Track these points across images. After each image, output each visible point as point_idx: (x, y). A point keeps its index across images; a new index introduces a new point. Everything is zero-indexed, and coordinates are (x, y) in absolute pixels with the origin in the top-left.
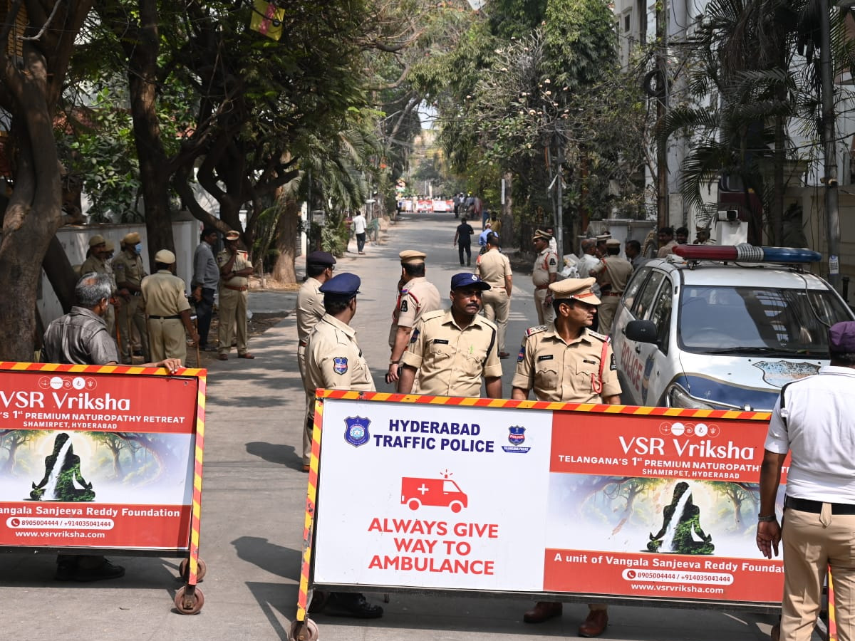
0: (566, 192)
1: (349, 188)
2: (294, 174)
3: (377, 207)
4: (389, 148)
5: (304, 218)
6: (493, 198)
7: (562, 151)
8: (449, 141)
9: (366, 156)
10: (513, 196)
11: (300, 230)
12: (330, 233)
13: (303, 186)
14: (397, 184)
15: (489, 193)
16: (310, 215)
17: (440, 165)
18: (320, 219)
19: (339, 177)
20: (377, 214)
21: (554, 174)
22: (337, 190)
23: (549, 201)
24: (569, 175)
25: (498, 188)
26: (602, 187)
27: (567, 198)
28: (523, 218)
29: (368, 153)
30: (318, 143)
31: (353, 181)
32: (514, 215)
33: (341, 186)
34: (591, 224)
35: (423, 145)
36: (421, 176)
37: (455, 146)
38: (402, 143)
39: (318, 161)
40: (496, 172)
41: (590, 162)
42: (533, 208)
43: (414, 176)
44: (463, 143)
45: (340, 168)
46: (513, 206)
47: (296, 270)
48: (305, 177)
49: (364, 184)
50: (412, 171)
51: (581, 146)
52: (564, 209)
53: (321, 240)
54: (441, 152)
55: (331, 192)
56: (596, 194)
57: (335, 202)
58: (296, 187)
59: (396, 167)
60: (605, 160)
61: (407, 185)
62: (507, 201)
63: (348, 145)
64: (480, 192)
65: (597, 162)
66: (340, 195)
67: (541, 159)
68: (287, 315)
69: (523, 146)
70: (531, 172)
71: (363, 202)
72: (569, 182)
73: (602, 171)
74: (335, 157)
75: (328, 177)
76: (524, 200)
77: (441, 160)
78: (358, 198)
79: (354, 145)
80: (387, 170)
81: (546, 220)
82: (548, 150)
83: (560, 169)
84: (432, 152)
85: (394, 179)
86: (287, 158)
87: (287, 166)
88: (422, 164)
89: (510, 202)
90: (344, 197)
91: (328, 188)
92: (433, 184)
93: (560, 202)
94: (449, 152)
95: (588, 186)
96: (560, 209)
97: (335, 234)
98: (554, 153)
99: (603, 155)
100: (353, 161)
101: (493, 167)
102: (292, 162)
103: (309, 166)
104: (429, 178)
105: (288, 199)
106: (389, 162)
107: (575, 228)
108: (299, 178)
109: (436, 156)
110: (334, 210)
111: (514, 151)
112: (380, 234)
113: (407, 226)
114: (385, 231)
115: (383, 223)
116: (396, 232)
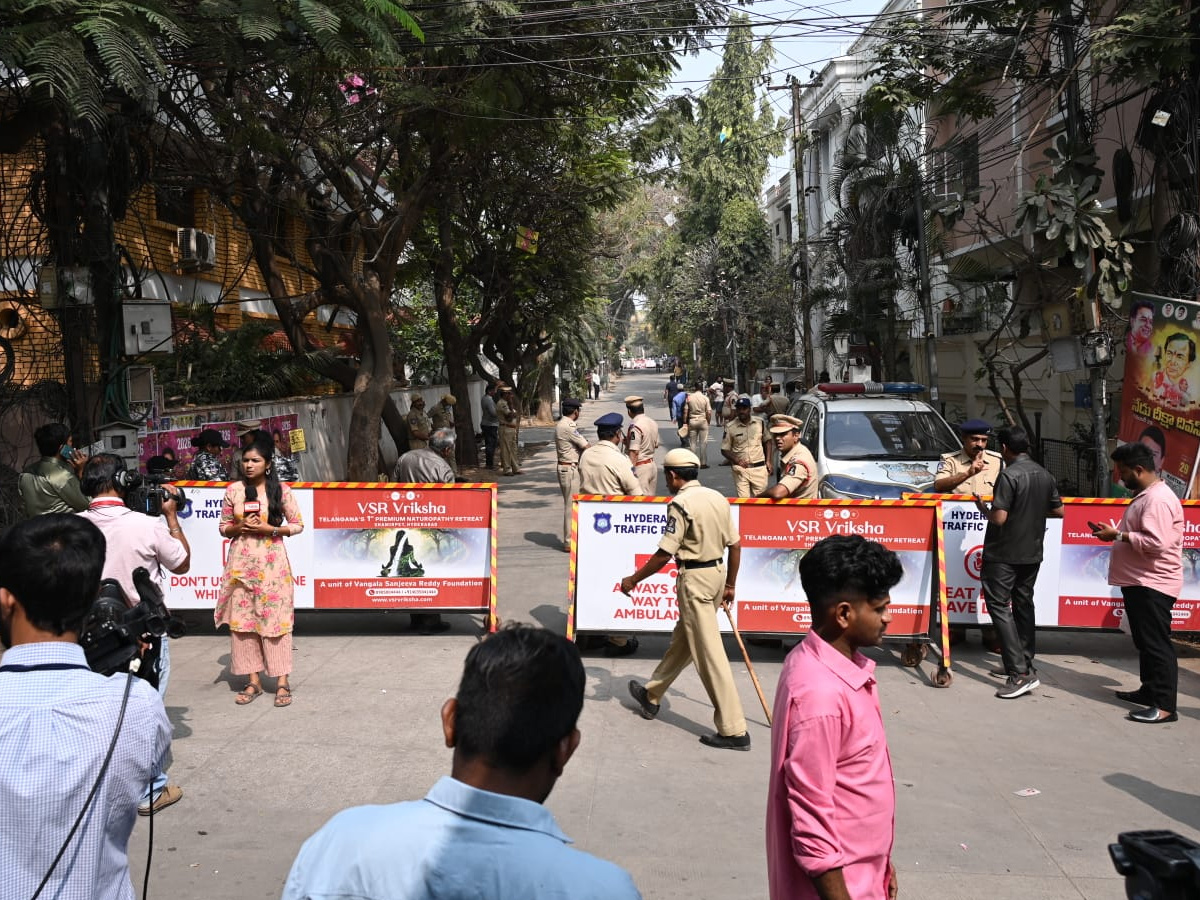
0: (739, 351)
1: (588, 354)
2: (549, 346)
3: (607, 366)
4: (613, 325)
5: (557, 375)
7: (735, 322)
8: (655, 318)
9: (598, 331)
10: (702, 354)
11: (554, 384)
12: (575, 386)
13: (556, 353)
14: (620, 350)
15: (685, 353)
16: (561, 374)
17: (649, 335)
18: (568, 376)
19: (581, 347)
20: (607, 371)
21: (730, 337)
22: (579, 355)
23: (727, 356)
24: (741, 338)
25: (691, 349)
26: (765, 345)
27: (740, 354)
28: (709, 369)
29: (600, 329)
30: (565, 323)
31: (590, 349)
32: (703, 368)
33: (582, 354)
34: (758, 372)
35: (637, 321)
36: (636, 343)
37: (660, 321)
38: (623, 321)
39: (566, 336)
40: (689, 338)
41: (755, 328)
42: (716, 362)
43: (631, 344)
44: (666, 319)
45: (580, 340)
46: (702, 361)
47: (553, 412)
48: (557, 347)
49: (597, 350)
50: (630, 340)
51: (749, 317)
52: (738, 362)
53: (569, 390)
54: (650, 326)
55: (575, 357)
56: (761, 351)
57: (577, 364)
58: (551, 355)
59: (619, 337)
60: (766, 327)
61: (627, 350)
62: (697, 359)
63: (585, 323)
64: (679, 352)
65: (760, 328)
66: (581, 358)
67: (721, 328)
68: (548, 443)
69: (708, 319)
70: (714, 337)
71: (598, 363)
72: (741, 343)
73: (764, 334)
74: (577, 333)
75: (573, 347)
76: (709, 356)
77: (650, 332)
78: (594, 361)
79: (589, 324)
80: (613, 340)
81: (726, 370)
82: (725, 321)
83: (734, 334)
84: (643, 326)
85: (617, 346)
86: (544, 335)
87: (544, 340)
88: (637, 335)
89: (700, 359)
90: (584, 360)
91: (573, 354)
92: (646, 348)
93: (735, 357)
94: (655, 326)
95: (755, 344)
96: (735, 362)
97: (578, 386)
98: (729, 323)
99: (764, 323)
100: (589, 335)
101: (687, 335)
102: (547, 338)
103: (559, 340)
104: (642, 344)
105: (545, 363)
106: (614, 335)
107: (747, 375)
108: (553, 348)
109: (646, 329)
110: (577, 369)
111: (701, 323)
112: (610, 385)
113: (628, 379)
114: (613, 383)
115: (612, 377)
116: (621, 383)
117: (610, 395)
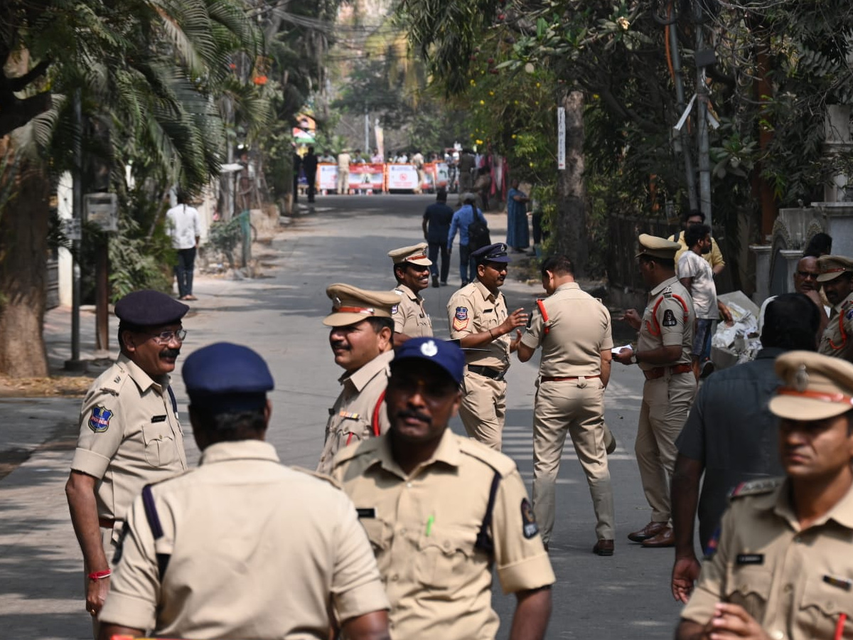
0: (718, 138)
1: (178, 137)
2: (39, 103)
3: (245, 181)
4: (274, 36)
5: (65, 211)
6: (535, 156)
7: (708, 36)
8: (424, 14)
9: (218, 52)
10: (586, 148)
11: (55, 242)
12: (131, 251)
13: (63, 132)
14: (296, 124)
15: (527, 142)
16: (79, 206)
17: (402, 76)
18: (103, 214)
19: (151, 108)
20: (246, 201)
21: (688, 92)
22: (147, 142)
23: (676, 159)
24: (726, 95)
25: (549, 131)
26: (810, 122)
27: (721, 153)
28: (612, 203)
29: (223, 47)
30: (97, 24)
31: (187, 119)
32: (590, 195)
33: (156, 132)
34: (784, 216)
35: (357, 25)
36: (354, 103)
37: (442, 26)
38: (306, 22)
39: (99, 69)
40: (543, 89)
41: (776, 62)
42: (637, 179)
43: (337, 104)
44: (461, 19)
45: (153, 85)
46: (587, 174)
47: (47, 345)
48: (67, 110)
49: (214, 125)
50: (332, 91)
51: (754, 22)
52: (714, 180)
53: (107, 267)
54: (403, 42)
55: (131, 147)
56: (794, 141)
57: (140, 171)
58: (45, 135)
59: (292, 81)
60: (813, 57)
61: (321, 125)
62: (571, 163)
63: (171, 26)
64: (504, 140)
65: (793, 61)
66: (154, 153)
67: (654, 55)
68: (27, 456)
69: (610, 25)
70: (630, 89)
71: (214, 171)
72: (726, 111)
73: (807, 83)
74: (139, 60)
75: (125, 111)
76: (614, 156)
77: (404, 63)
78: (199, 162)
79: (186, 28)
80: (270, 89)
81: (671, 208)
82: (671, 32)
83: (704, 80)
84: (380, 43)
85: (287, 112)
86: (20, 65)
87: (20, 83)
88: (357, 73)
89: (580, 164)
90: (165, 160)
91: (124, 136)
92: (387, 122)
93: (704, 162)
94: (422, 43)
95: (772, 119)
96: (705, 180)
97: (143, 251)
98: (686, 41)
99: (809, 44)
100: (184, 66)
101: (534, 78)
102: (33, 75)
103: (74, 83)
104: (375, 107)
105: (25, 166)
106: (274, 70)
107: (744, 228)
108: (51, 114)
109: (391, 53)
110: (138, 192)
111: (587, 36)
112: (257, 250)
113: (322, 229)
114: (267, 243)
115: (263, 222)
116: (296, 245)
117: (258, 285)
